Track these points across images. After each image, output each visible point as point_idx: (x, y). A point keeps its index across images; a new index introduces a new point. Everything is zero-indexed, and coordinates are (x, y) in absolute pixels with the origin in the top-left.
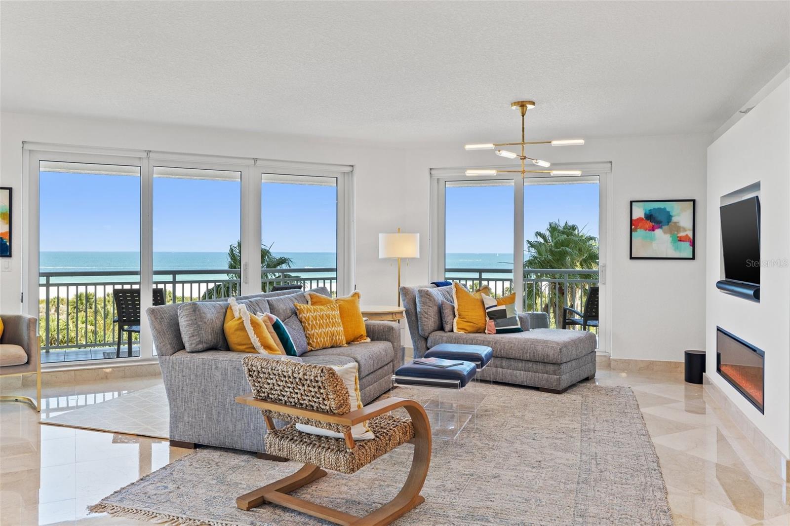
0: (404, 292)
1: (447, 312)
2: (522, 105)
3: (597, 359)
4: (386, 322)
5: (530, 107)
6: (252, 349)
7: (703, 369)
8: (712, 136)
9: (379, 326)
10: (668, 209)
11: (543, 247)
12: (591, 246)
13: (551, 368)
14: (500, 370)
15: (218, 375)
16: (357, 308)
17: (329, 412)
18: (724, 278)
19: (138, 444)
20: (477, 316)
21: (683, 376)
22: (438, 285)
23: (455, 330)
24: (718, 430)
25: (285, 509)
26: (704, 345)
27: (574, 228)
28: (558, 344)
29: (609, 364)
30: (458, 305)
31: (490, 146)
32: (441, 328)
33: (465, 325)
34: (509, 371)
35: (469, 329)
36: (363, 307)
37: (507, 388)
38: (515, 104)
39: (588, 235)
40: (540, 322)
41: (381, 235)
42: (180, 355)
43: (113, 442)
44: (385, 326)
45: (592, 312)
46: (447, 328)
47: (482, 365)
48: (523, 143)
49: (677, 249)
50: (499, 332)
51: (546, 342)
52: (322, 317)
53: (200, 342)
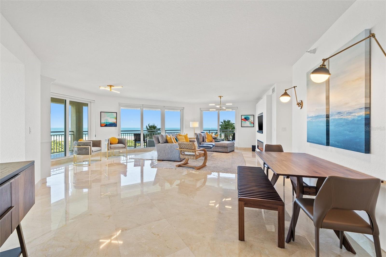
0: (196, 134)
1: (205, 138)
2: (220, 97)
3: (235, 147)
4: (193, 139)
5: (222, 97)
6: (173, 143)
7: (255, 149)
8: (257, 102)
9: (192, 140)
10: (249, 117)
11: (222, 126)
12: (234, 125)
13: (226, 148)
14: (216, 149)
15: (167, 147)
16: (187, 137)
17: (193, 149)
18: (258, 130)
19: (140, 167)
20: (211, 139)
21: (252, 150)
22: (202, 133)
23: (206, 141)
24: (258, 159)
25: (184, 167)
26: (255, 144)
27: (230, 121)
28: (227, 143)
29: (237, 149)
30: (207, 136)
31: (214, 105)
32: (203, 141)
33: (208, 140)
34: (217, 149)
35: (209, 141)
36: (189, 137)
37: (217, 153)
38: (219, 97)
39: (233, 123)
40: (223, 140)
41: (190, 122)
42: (159, 144)
43: (134, 166)
44: (193, 140)
45: (234, 139)
46: (205, 141)
47: (213, 146)
48: (220, 104)
49: (251, 125)
50: (215, 142)
51: (225, 143)
52: (181, 138)
53: (163, 141)
